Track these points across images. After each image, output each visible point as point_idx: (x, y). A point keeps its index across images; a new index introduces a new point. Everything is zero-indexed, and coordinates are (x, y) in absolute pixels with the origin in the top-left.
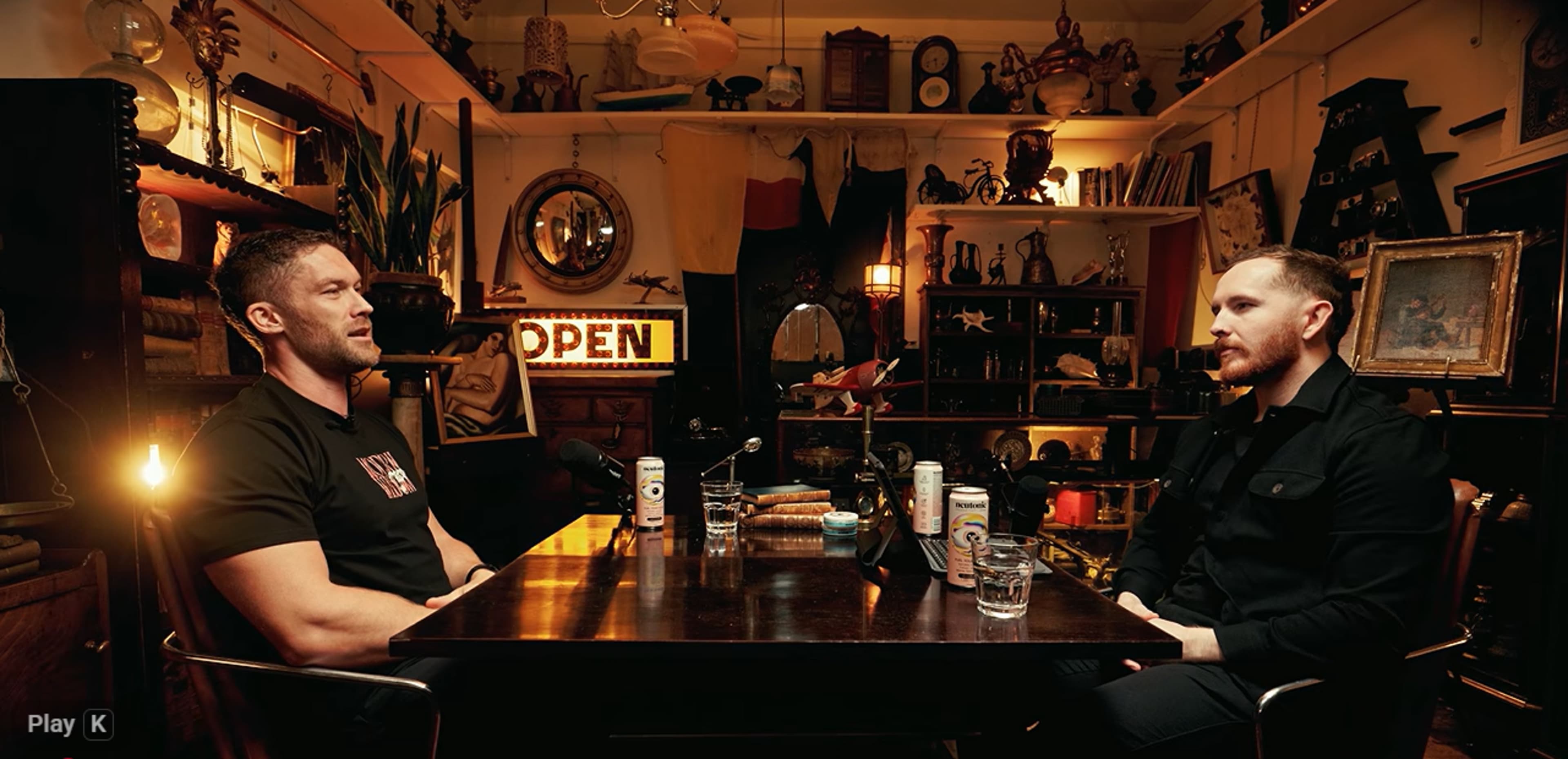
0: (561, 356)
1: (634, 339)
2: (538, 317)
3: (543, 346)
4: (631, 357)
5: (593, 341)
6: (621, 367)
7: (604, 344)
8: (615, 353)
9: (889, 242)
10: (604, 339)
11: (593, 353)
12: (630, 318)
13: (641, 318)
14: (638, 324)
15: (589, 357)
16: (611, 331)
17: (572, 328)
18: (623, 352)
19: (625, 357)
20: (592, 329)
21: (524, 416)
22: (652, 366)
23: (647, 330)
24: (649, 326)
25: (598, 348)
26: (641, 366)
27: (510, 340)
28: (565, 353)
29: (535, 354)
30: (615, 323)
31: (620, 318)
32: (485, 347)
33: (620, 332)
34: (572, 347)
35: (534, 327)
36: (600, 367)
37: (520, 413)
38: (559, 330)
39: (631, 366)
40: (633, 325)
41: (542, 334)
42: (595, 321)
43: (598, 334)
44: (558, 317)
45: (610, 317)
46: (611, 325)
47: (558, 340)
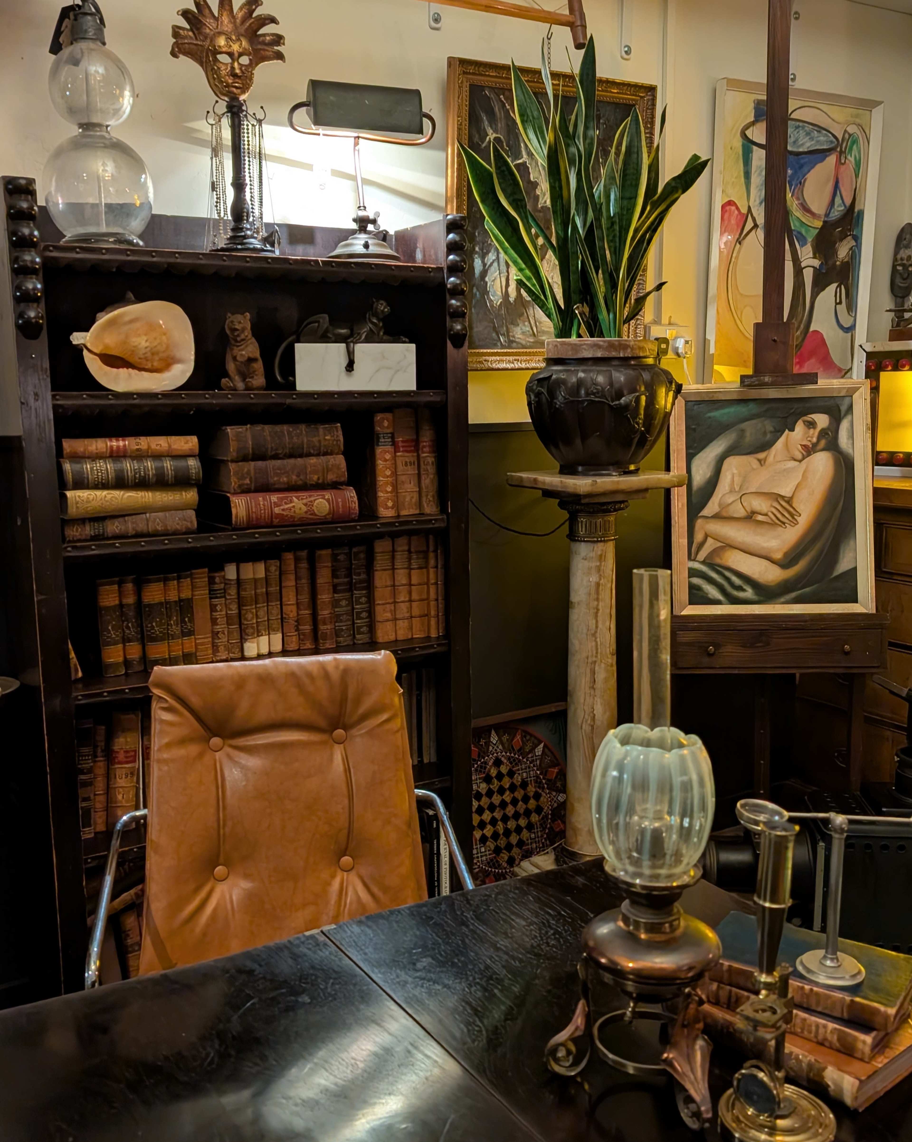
21: (853, 572)
27: (844, 425)
32: (786, 445)
37: (843, 566)
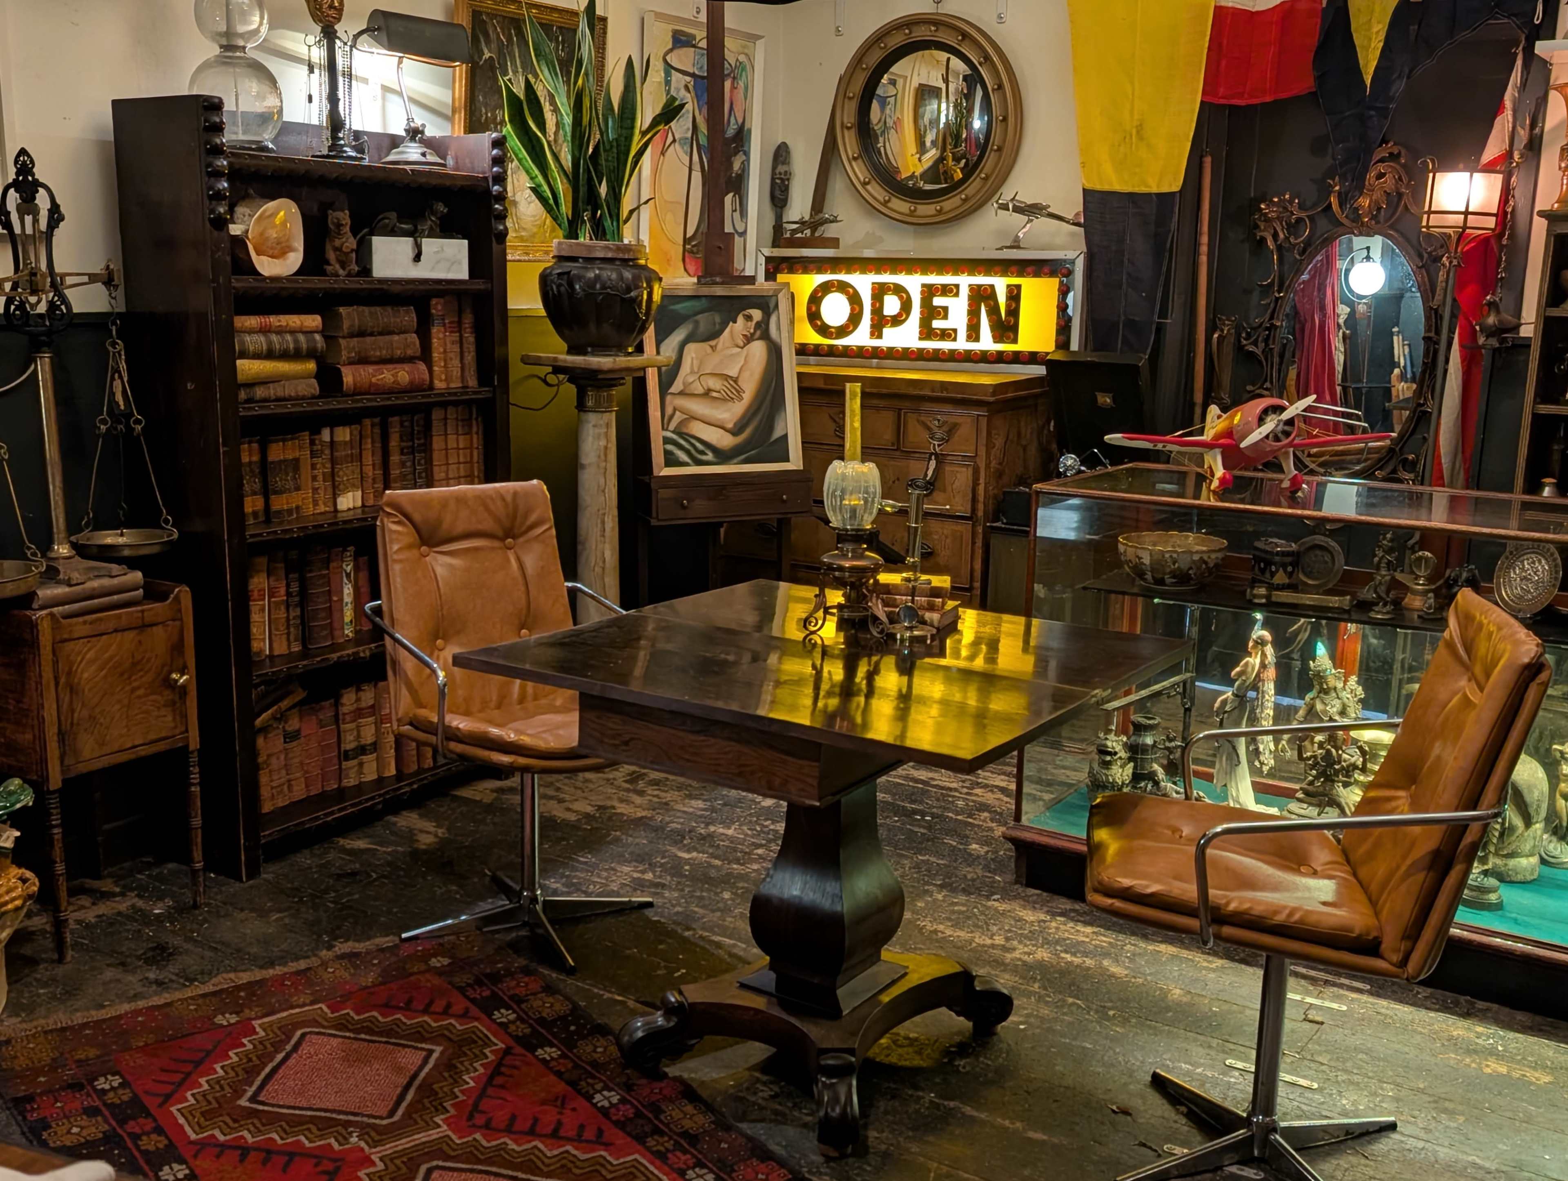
0: (880, 336)
1: (993, 311)
2: (848, 272)
3: (855, 319)
4: (987, 343)
5: (930, 313)
6: (968, 357)
7: (946, 317)
8: (962, 334)
9: (1508, 114)
10: (946, 309)
11: (927, 332)
12: (988, 273)
13: (1004, 274)
14: (1000, 284)
15: (920, 339)
16: (957, 295)
17: (899, 290)
18: (974, 333)
19: (977, 339)
20: (929, 291)
22: (1017, 358)
23: (1014, 295)
24: (1019, 287)
25: (937, 324)
26: (1000, 358)
28: (887, 331)
29: (843, 331)
30: (965, 281)
31: (971, 273)
32: (731, 334)
33: (970, 298)
34: (897, 321)
35: (843, 287)
36: (936, 356)
38: (879, 292)
39: (984, 357)
40: (992, 287)
41: (855, 299)
42: (934, 279)
43: (938, 301)
44: (878, 272)
45: (956, 273)
46: (957, 286)
47: (878, 310)
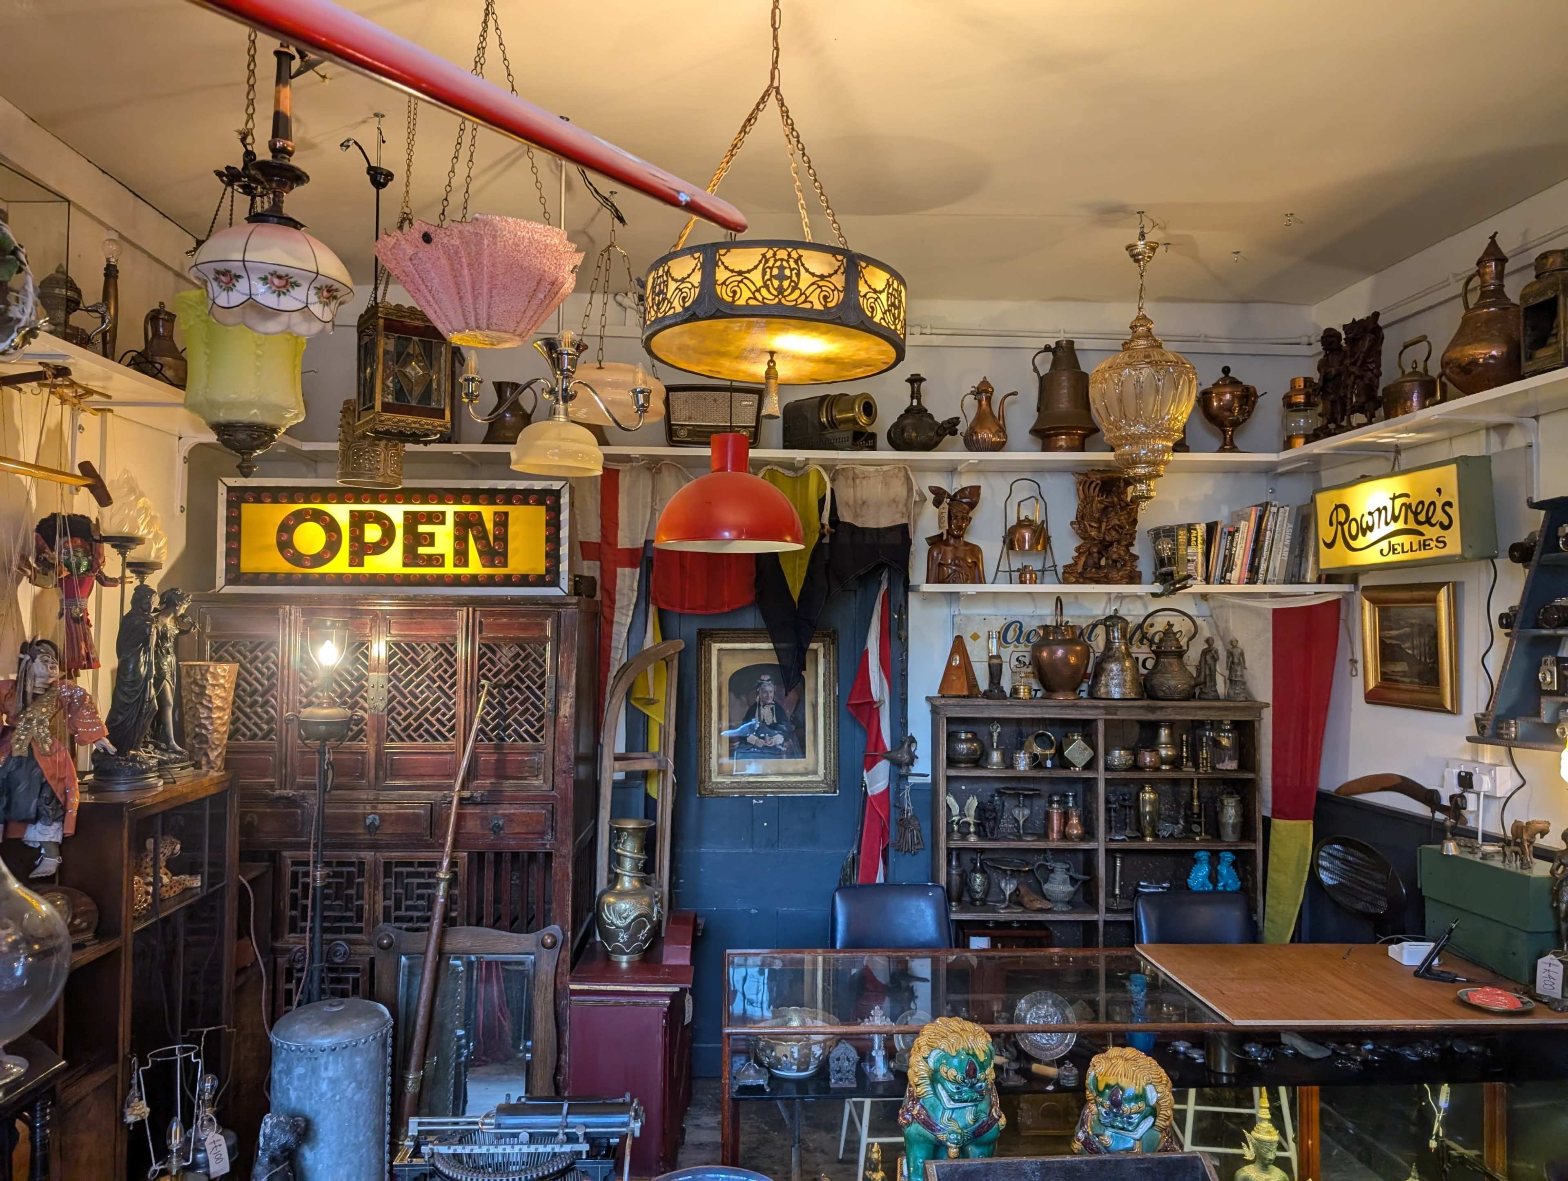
1: (483, 536)
2: (325, 501)
3: (332, 548)
4: (475, 566)
5: (414, 540)
6: (456, 581)
7: (432, 544)
8: (449, 559)
10: (432, 535)
11: (411, 557)
12: (474, 502)
13: (491, 502)
14: (487, 512)
15: (405, 565)
16: (443, 522)
17: (380, 519)
18: (461, 557)
19: (465, 564)
20: (412, 520)
22: (507, 581)
23: (502, 522)
24: (506, 514)
25: (422, 550)
26: (490, 581)
28: (367, 558)
29: (320, 559)
30: (450, 510)
31: (458, 501)
33: (456, 524)
34: (379, 548)
35: (319, 517)
36: (423, 581)
38: (358, 520)
39: (474, 581)
40: (479, 514)
41: (331, 526)
42: (418, 507)
43: (422, 529)
44: (358, 501)
45: (441, 502)
46: (443, 514)
47: (357, 537)
